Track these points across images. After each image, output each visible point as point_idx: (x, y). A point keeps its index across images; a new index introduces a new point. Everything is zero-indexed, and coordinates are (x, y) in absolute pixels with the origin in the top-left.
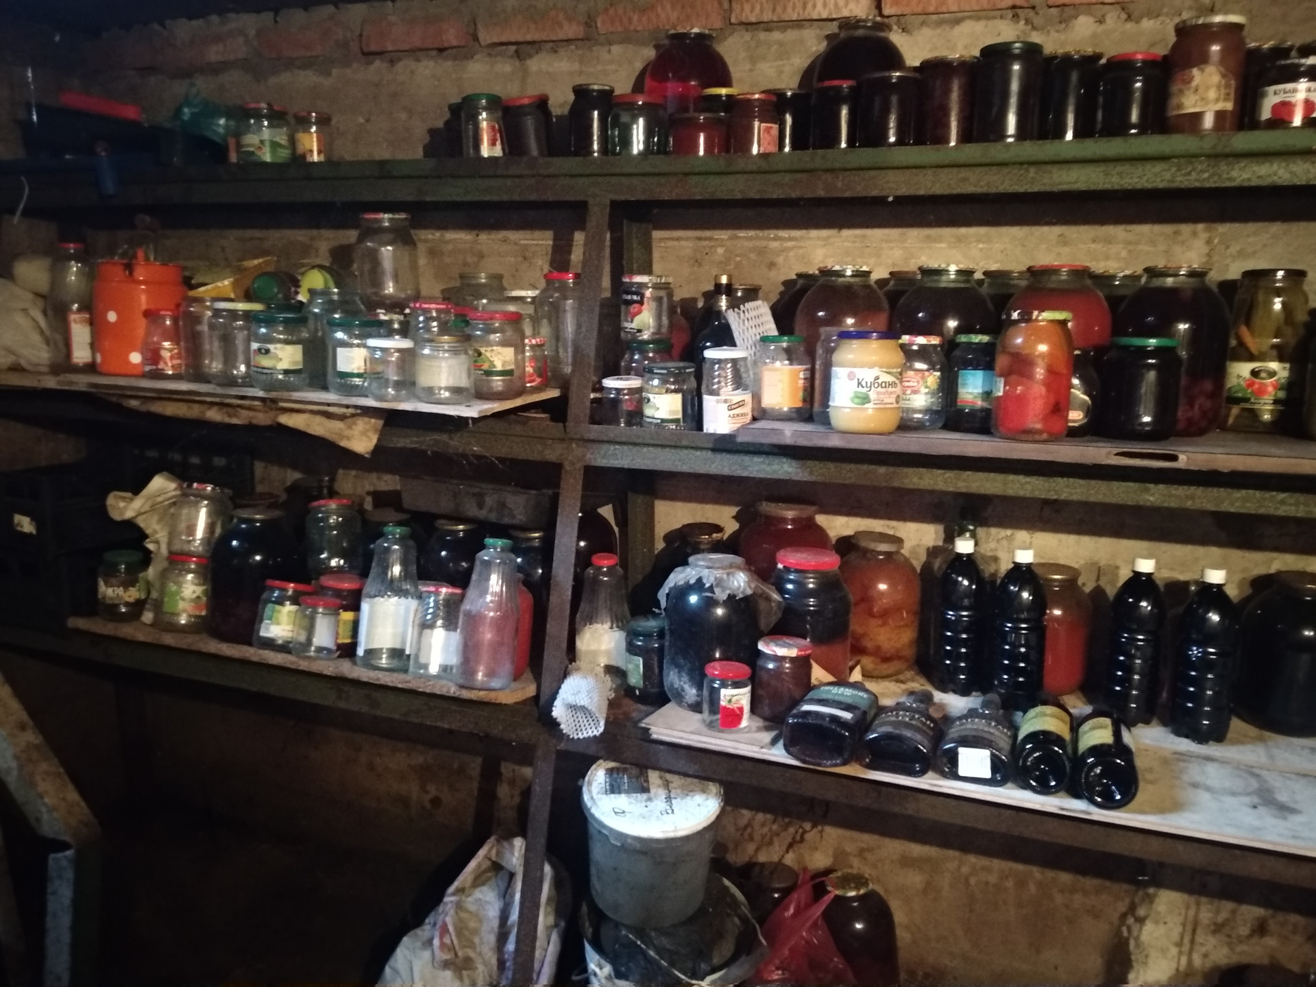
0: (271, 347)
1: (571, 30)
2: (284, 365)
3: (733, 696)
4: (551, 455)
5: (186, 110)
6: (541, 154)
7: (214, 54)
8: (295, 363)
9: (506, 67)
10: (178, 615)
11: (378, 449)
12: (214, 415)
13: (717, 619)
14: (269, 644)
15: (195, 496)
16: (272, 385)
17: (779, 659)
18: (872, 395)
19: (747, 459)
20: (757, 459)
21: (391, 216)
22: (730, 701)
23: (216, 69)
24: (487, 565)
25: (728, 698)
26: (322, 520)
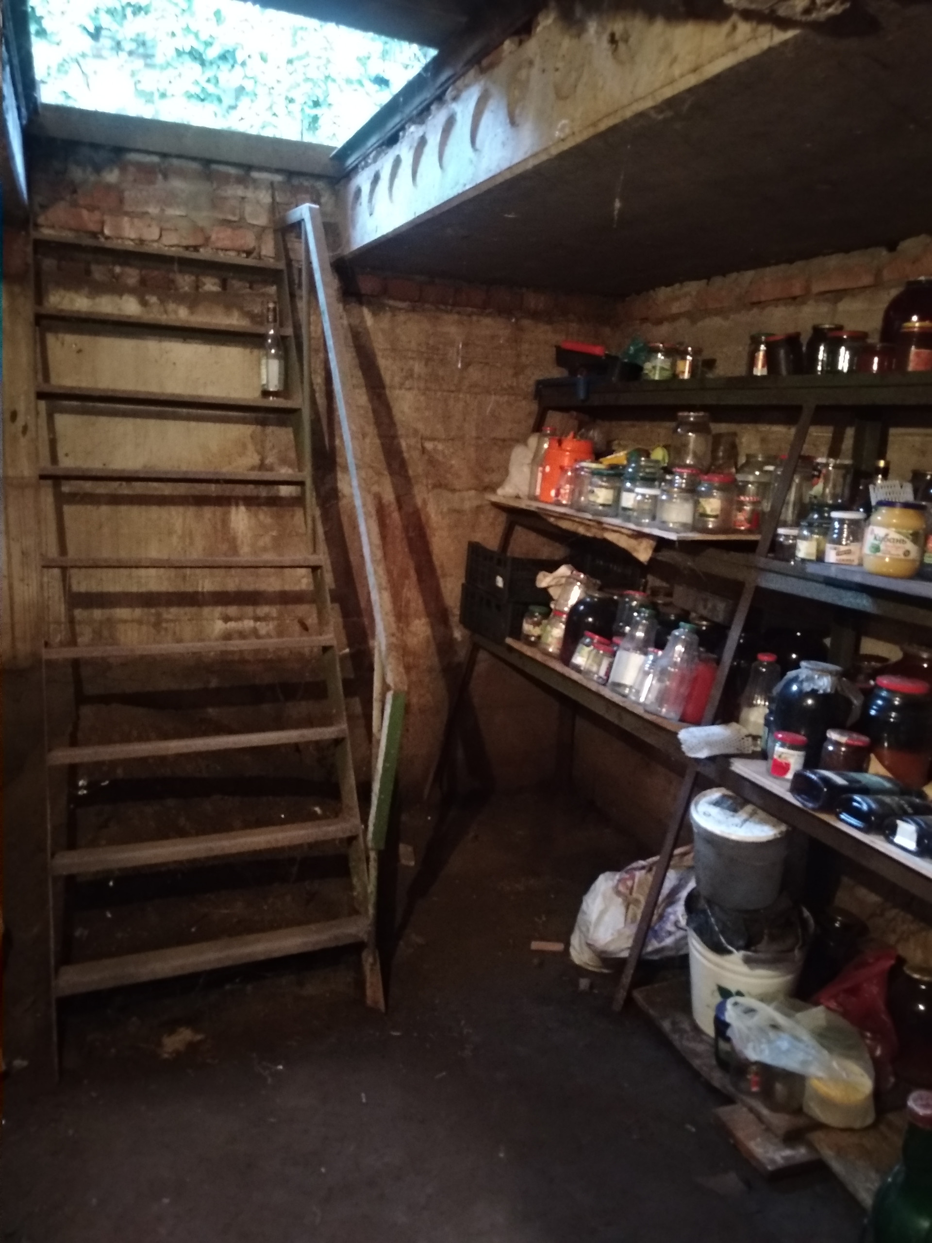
0: (596, 490)
1: (867, 280)
2: (600, 500)
3: (783, 753)
4: (740, 576)
5: (632, 348)
6: (789, 373)
7: (675, 308)
8: (608, 500)
9: (824, 308)
10: (549, 645)
11: (652, 560)
12: (581, 530)
13: (808, 705)
14: (577, 669)
15: (574, 579)
16: (596, 513)
17: (837, 744)
18: (882, 547)
19: (843, 593)
20: (850, 594)
21: (696, 414)
22: (780, 756)
23: (674, 318)
24: (677, 639)
25: (779, 754)
26: (627, 602)
